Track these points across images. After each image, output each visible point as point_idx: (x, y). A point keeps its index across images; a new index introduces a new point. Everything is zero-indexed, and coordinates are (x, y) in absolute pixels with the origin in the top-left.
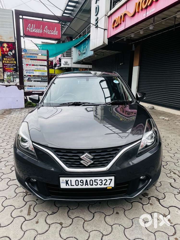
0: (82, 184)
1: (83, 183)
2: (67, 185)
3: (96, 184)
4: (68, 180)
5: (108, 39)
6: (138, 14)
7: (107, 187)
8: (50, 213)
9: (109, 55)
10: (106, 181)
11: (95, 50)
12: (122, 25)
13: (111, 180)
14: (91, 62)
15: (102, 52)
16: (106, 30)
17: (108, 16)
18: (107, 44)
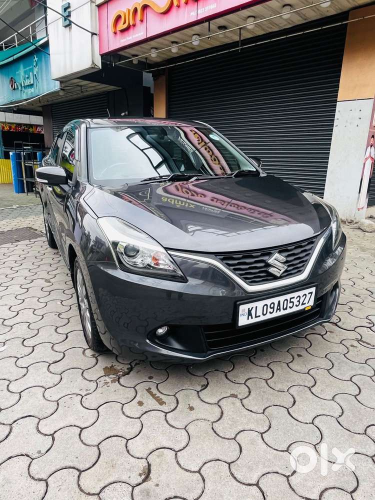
0: (272, 310)
1: (273, 308)
2: (250, 317)
3: (291, 305)
4: (252, 308)
5: (102, 56)
6: (177, 11)
7: (305, 308)
8: (199, 388)
9: (93, 92)
10: (305, 296)
11: (63, 80)
12: (136, 28)
13: (311, 293)
14: (41, 109)
15: (78, 85)
16: (96, 34)
17: (97, 3)
18: (101, 68)
